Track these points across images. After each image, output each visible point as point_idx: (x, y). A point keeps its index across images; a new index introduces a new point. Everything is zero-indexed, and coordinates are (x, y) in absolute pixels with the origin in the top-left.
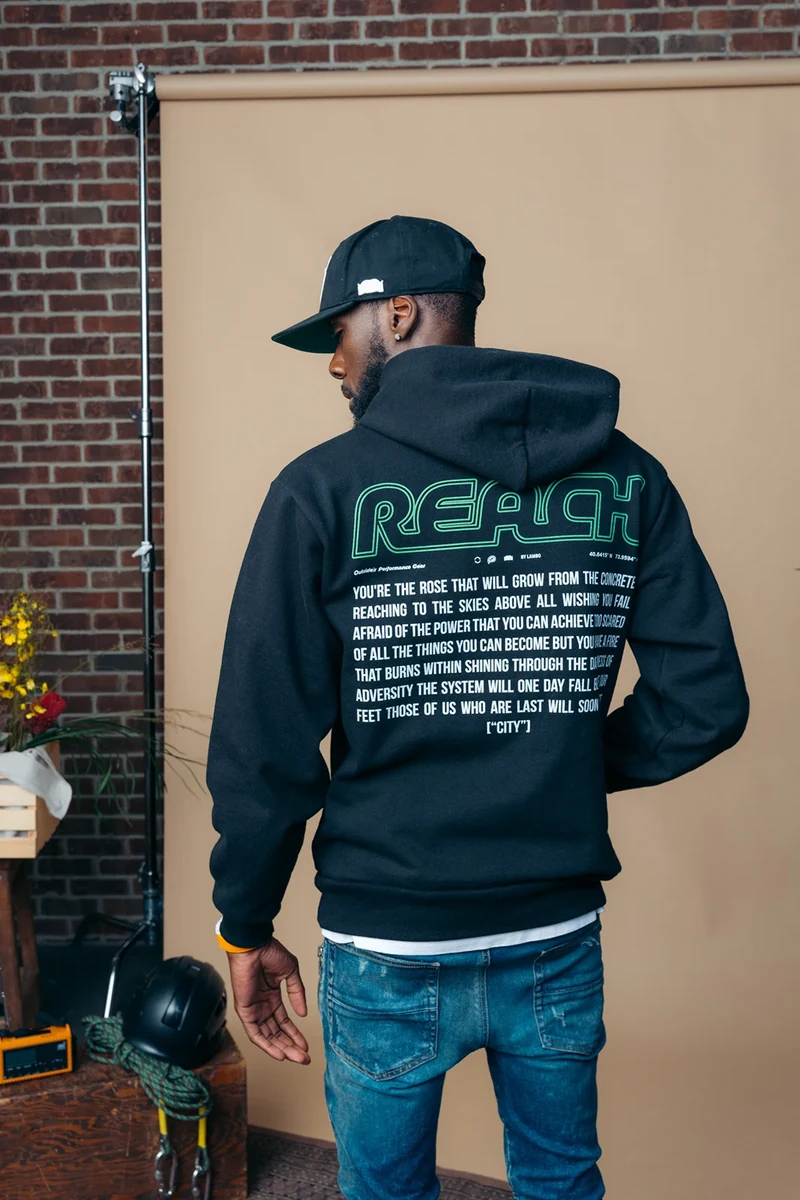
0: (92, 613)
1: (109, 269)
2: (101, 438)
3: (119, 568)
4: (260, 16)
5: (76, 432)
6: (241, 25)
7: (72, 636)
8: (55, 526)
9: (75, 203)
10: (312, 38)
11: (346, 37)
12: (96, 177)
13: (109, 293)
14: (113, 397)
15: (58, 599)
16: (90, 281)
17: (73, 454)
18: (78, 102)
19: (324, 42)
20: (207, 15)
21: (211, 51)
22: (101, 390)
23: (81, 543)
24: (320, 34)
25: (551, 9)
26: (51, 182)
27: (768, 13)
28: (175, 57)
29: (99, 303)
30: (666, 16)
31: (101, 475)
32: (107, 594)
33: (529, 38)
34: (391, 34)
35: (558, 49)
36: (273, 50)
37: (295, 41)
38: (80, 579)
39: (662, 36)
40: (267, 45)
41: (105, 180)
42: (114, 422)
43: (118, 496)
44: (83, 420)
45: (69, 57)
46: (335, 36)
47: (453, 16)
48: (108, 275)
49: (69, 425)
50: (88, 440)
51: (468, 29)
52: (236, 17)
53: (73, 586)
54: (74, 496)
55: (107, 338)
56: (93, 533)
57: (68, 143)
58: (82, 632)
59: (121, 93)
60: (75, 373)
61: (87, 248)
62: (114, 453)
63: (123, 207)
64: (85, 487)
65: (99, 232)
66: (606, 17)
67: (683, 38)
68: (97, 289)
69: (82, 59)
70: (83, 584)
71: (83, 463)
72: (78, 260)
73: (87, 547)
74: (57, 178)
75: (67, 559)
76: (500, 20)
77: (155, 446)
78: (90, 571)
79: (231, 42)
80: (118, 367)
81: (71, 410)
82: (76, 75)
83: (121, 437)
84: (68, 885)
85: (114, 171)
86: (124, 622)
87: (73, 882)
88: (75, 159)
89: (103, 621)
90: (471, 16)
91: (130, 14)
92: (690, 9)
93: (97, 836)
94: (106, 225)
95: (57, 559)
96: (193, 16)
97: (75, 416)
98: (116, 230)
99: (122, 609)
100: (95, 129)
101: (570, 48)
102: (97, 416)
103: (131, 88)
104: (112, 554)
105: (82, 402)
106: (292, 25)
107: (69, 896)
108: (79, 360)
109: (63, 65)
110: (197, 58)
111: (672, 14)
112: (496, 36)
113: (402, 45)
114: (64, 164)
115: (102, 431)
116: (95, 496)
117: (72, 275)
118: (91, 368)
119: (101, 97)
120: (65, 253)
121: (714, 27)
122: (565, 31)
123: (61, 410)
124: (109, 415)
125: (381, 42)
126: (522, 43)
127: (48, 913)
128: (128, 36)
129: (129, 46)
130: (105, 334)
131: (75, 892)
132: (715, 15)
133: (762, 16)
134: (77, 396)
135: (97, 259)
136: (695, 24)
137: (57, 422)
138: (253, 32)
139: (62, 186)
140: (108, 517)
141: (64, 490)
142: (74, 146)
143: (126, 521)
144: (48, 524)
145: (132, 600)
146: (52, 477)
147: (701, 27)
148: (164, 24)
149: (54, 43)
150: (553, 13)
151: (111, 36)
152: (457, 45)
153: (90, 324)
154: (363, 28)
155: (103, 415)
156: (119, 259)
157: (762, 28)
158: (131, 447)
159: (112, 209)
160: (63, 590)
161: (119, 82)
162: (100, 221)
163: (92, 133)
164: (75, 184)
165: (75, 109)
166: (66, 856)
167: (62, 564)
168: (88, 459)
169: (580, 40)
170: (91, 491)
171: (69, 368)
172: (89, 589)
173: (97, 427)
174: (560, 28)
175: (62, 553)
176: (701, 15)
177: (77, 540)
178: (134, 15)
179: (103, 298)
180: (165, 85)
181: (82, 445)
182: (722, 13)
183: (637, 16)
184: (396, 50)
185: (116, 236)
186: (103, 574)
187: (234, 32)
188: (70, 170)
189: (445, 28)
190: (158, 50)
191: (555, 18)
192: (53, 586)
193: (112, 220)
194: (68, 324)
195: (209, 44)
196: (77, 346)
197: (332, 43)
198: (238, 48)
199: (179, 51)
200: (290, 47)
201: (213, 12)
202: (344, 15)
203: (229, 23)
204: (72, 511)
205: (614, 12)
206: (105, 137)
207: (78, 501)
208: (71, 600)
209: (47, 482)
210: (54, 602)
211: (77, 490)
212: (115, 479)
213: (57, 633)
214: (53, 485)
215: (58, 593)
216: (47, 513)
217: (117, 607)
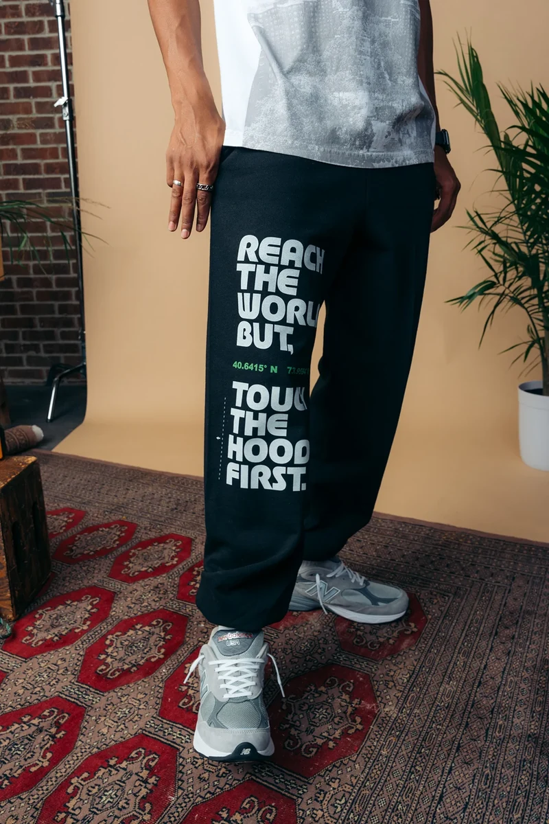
0: (42, 162)
2: (38, 32)
3: (58, 130)
5: (20, 29)
7: (30, 179)
8: (12, 100)
15: (19, 152)
17: (21, 48)
23: (31, 112)
31: (40, 60)
32: (50, 148)
38: (32, 138)
42: (46, 19)
44: (25, 19)
49: (15, 22)
50: (29, 34)
53: (28, 144)
54: (23, 77)
56: (38, 104)
58: (36, 177)
62: (48, 44)
64: (31, 70)
70: (35, 142)
71: (27, 52)
73: (35, 115)
75: (22, 124)
78: (38, 132)
81: (15, 11)
83: (51, 31)
84: (41, 346)
86: (63, 169)
87: (44, 346)
89: (50, 169)
93: (57, 315)
95: (16, 124)
97: (19, 15)
99: (61, 159)
102: (33, 15)
104: (51, 119)
105: (22, 4)
107: (43, 354)
115: (38, 26)
116: (37, 77)
123: (9, 11)
124: (42, 14)
127: (31, 366)
131: (46, 352)
137: (7, 20)
140: (47, 92)
141: (16, 72)
144: (8, 98)
146: (7, 63)
155: (38, 14)
160: (21, 147)
166: (39, 329)
167: (20, 128)
168: (30, 49)
170: (33, 72)
172: (39, 145)
173: (34, 23)
175: (19, 119)
177: (27, 109)
181: (26, 37)
186: (46, 134)
192: (15, 144)
204: (22, 88)
207: (26, 81)
208: (28, 154)
209: (4, 66)
210: (16, 155)
211: (25, 73)
212: (50, 63)
213: (20, 177)
214: (8, 69)
215: (19, 149)
216: (6, 90)
217: (57, 158)
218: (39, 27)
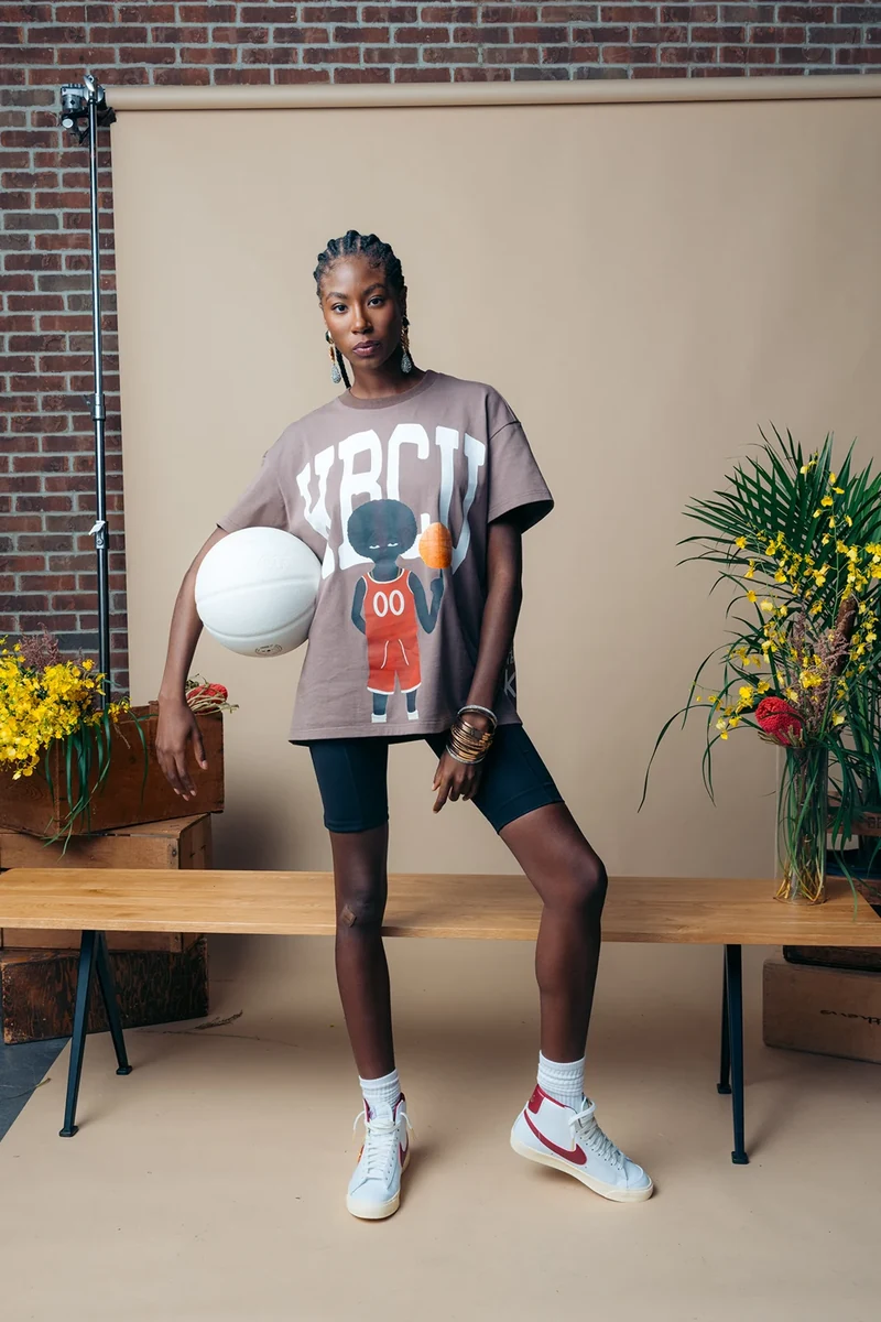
0: (50, 595)
1: (65, 272)
2: (59, 430)
3: (76, 552)
4: (206, 41)
5: (34, 425)
6: (188, 49)
7: (31, 617)
8: (14, 513)
9: (33, 210)
10: (254, 62)
11: (287, 62)
12: (52, 187)
13: (65, 294)
14: (70, 392)
15: (17, 581)
16: (47, 283)
17: (33, 448)
18: (35, 116)
19: (265, 66)
20: (156, 39)
21: (160, 72)
22: (57, 384)
23: (40, 530)
24: (262, 58)
25: (471, 42)
26: (9, 191)
27: (664, 50)
28: (126, 77)
29: (55, 303)
30: (574, 49)
31: (59, 464)
32: (63, 576)
33: (452, 67)
34: (326, 61)
35: (478, 76)
36: (218, 71)
37: (239, 64)
38: (38, 563)
39: (572, 68)
40: (212, 68)
41: (61, 189)
42: (70, 415)
43: (74, 484)
44: (41, 413)
45: (27, 75)
46: (276, 61)
47: (384, 46)
48: (64, 277)
49: (27, 417)
50: (46, 432)
51: (397, 58)
52: (184, 41)
53: (31, 570)
54: (33, 484)
55: (63, 336)
56: (51, 519)
57: (27, 153)
58: (40, 613)
59: (72, 102)
60: (34, 369)
61: (45, 252)
62: (70, 444)
63: (78, 214)
64: (43, 476)
65: (55, 236)
66: (522, 49)
67: (590, 69)
68: (55, 290)
69: (39, 77)
70: (42, 568)
71: (41, 454)
72: (35, 262)
73: (45, 533)
74: (16, 187)
75: (25, 544)
76: (426, 50)
77: (109, 437)
78: (48, 555)
79: (178, 64)
80: (74, 363)
81: (29, 404)
82: (32, 91)
83: (76, 429)
85: (70, 180)
86: (80, 603)
88: (32, 169)
89: (61, 603)
90: (399, 45)
91: (84, 37)
92: (596, 45)
94: (62, 231)
95: (16, 545)
96: (144, 40)
97: (34, 409)
98: (72, 235)
99: (78, 591)
100: (52, 141)
101: (488, 75)
102: (53, 409)
103: (82, 99)
104: (68, 539)
105: (39, 396)
106: (236, 49)
108: (37, 356)
109: (22, 83)
110: (148, 79)
111: (579, 48)
112: (422, 64)
113: (336, 69)
114: (23, 174)
116: (53, 485)
117: (31, 277)
118: (48, 364)
119: (57, 112)
120: (23, 256)
121: (618, 62)
122: (484, 61)
123: (19, 403)
124: (65, 408)
125: (317, 67)
126: (447, 70)
128: (82, 57)
129: (83, 66)
130: (62, 333)
132: (617, 50)
133: (659, 53)
134: (35, 390)
135: (53, 262)
136: (601, 58)
137: (16, 414)
138: (200, 55)
139: (20, 194)
140: (65, 504)
141: (23, 479)
142: (31, 157)
143: (82, 508)
144: (8, 511)
145: (88, 582)
146: (11, 467)
147: (606, 61)
148: (116, 47)
149: (13, 61)
150: (473, 45)
151: (66, 57)
152: (387, 71)
153: (47, 323)
154: (301, 55)
155: (59, 408)
156: (75, 263)
157: (660, 63)
158: (86, 438)
159: (68, 216)
160: (22, 574)
161: (70, 93)
162: (57, 228)
163: (48, 146)
164: (33, 192)
165: (32, 124)
167: (20, 549)
168: (45, 450)
169: (499, 70)
170: (47, 479)
171: (27, 364)
172: (47, 572)
173: (54, 419)
174: (480, 58)
175: (21, 539)
176: (606, 51)
177: (35, 526)
178: (88, 39)
179: (59, 299)
180: (115, 96)
181: (40, 436)
182: (624, 49)
183: (548, 48)
184: (332, 75)
185: (70, 241)
186: (60, 558)
187: (181, 55)
188: (29, 180)
189: (376, 56)
190: (110, 69)
191: (476, 49)
192: (12, 571)
193: (67, 226)
194: (26, 323)
195: (158, 66)
196: (35, 343)
197: (273, 68)
198: (186, 69)
199: (131, 71)
200: (233, 70)
201: (162, 37)
202: (283, 42)
203: (177, 47)
204: (31, 499)
205: (529, 45)
206: (61, 149)
207: (36, 489)
208: (29, 583)
209: (6, 471)
210: (14, 584)
211: (36, 479)
212: (71, 468)
213: (17, 614)
214: (12, 474)
215: (17, 577)
216: (6, 501)
217: (73, 589)
218: (60, 423)
